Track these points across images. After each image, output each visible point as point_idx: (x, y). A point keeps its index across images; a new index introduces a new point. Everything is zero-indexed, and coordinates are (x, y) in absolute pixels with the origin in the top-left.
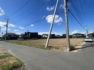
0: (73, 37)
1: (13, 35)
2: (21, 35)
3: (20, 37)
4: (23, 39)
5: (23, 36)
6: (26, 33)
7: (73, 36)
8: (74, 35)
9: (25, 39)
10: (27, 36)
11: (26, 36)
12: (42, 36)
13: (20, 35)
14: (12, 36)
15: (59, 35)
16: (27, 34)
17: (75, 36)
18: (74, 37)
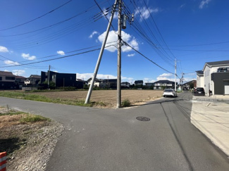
0: (155, 88)
1: (7, 78)
2: (29, 79)
3: (27, 83)
4: (36, 89)
5: (37, 82)
6: (43, 73)
7: (156, 85)
8: (157, 83)
9: (41, 89)
10: (47, 81)
11: (45, 82)
12: (87, 82)
13: (26, 79)
14: (4, 80)
15: (127, 83)
16: (47, 77)
17: (159, 85)
18: (157, 87)
